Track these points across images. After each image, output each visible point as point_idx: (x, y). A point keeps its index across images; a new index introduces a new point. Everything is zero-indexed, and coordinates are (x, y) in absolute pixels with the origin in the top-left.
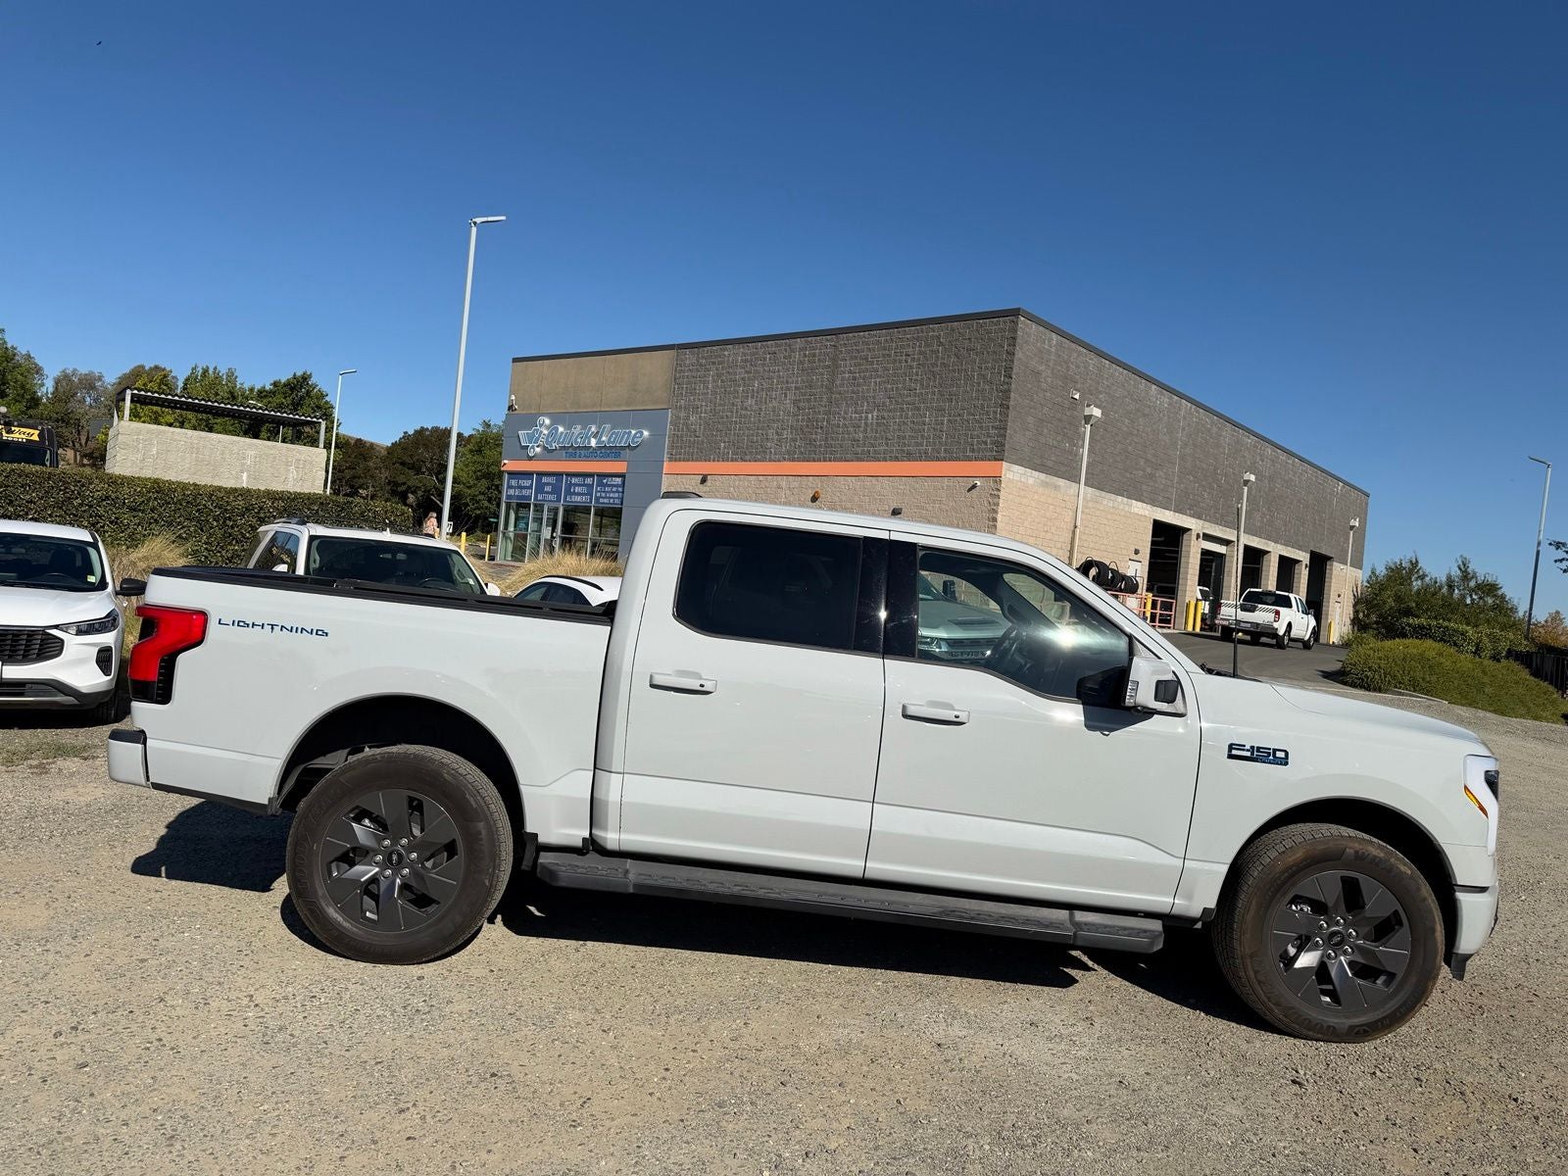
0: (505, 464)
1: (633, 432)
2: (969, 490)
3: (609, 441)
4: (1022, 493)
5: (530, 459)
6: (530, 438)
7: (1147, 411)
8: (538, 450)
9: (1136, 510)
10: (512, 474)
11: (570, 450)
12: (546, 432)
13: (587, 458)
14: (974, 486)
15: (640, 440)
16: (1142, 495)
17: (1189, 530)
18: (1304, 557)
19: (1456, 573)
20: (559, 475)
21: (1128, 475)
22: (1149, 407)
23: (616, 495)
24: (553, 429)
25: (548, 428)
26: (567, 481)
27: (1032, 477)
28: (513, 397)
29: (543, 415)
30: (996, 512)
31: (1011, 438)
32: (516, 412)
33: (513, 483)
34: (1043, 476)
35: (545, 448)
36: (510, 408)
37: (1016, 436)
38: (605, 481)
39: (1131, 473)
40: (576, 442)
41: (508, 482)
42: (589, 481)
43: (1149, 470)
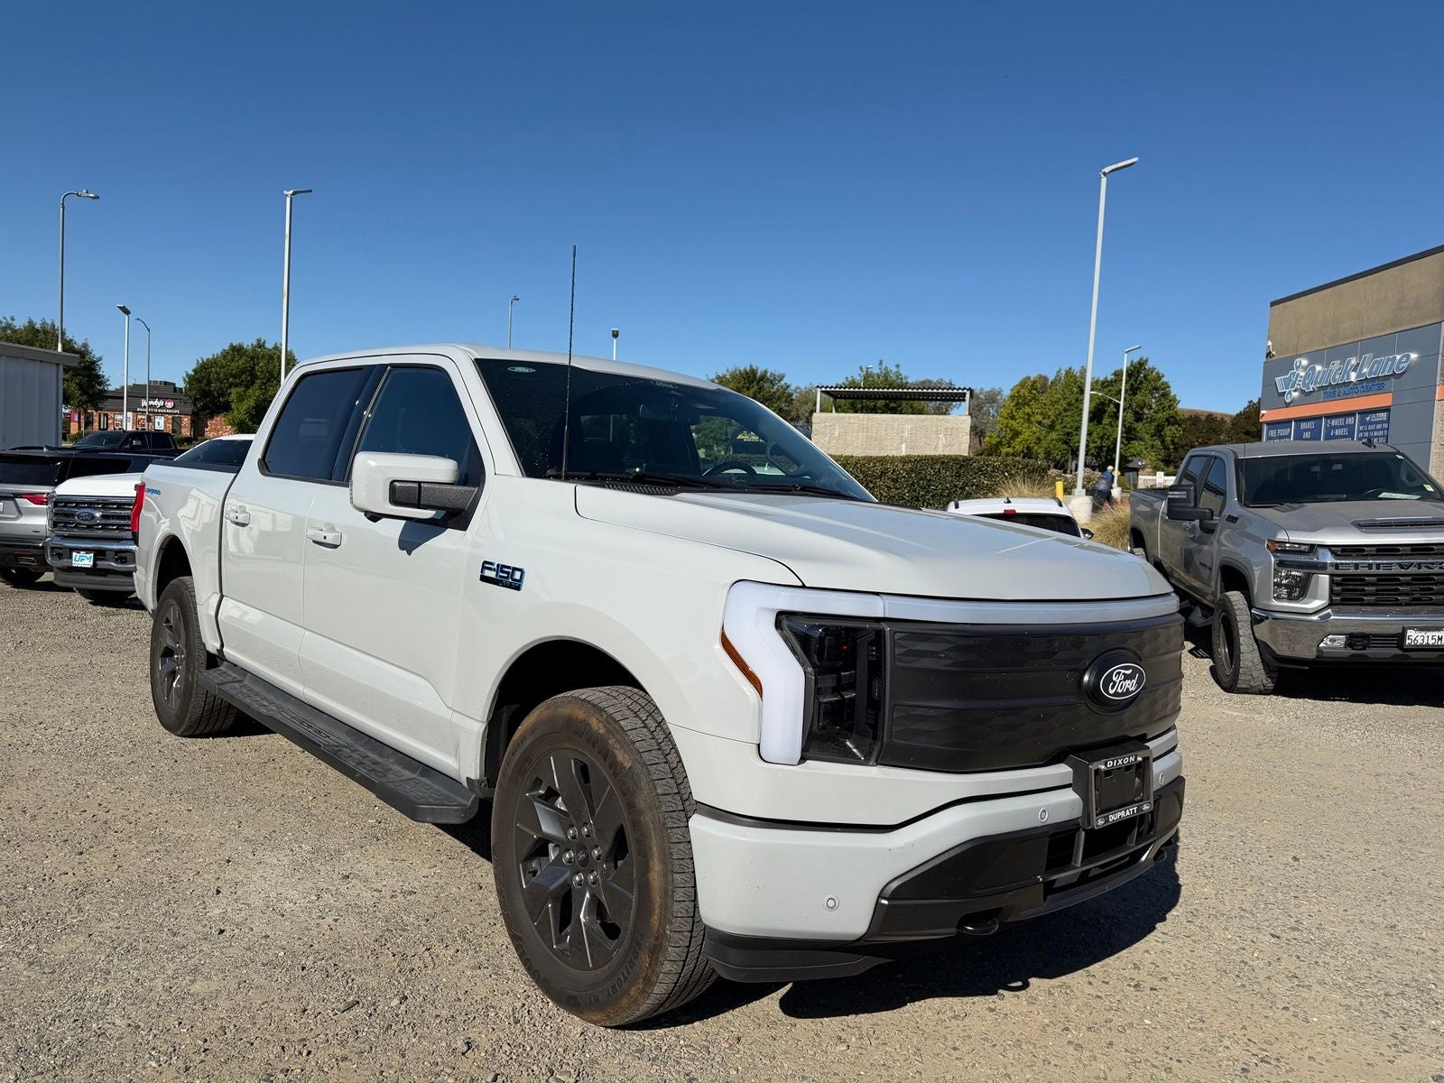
0: (1263, 415)
1: (1398, 357)
3: (1370, 372)
5: (1288, 405)
6: (1287, 383)
8: (1295, 394)
10: (1272, 424)
11: (1329, 389)
12: (1303, 374)
13: (1347, 396)
15: (1406, 365)
20: (1317, 418)
23: (1381, 433)
24: (1308, 369)
25: (1305, 368)
26: (1326, 423)
28: (1270, 343)
29: (1299, 356)
32: (1274, 358)
33: (1272, 433)
35: (1303, 392)
36: (1269, 354)
38: (1368, 419)
40: (1334, 380)
41: (1267, 433)
42: (1350, 420)
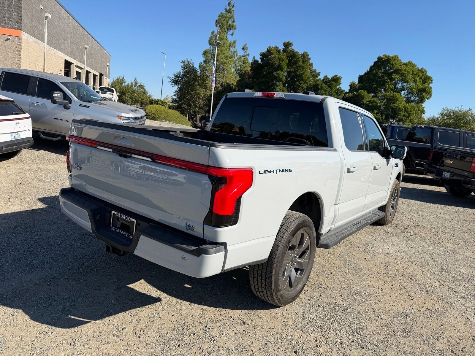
2: (6, 40)
4: (28, 45)
7: (61, 18)
9: (60, 55)
14: (8, 39)
16: (61, 50)
17: (73, 63)
18: (98, 74)
19: (133, 82)
21: (58, 42)
22: (62, 17)
27: (31, 39)
30: (21, 52)
31: (23, 21)
34: (34, 39)
37: (25, 21)
39: (58, 41)
43: (63, 41)
